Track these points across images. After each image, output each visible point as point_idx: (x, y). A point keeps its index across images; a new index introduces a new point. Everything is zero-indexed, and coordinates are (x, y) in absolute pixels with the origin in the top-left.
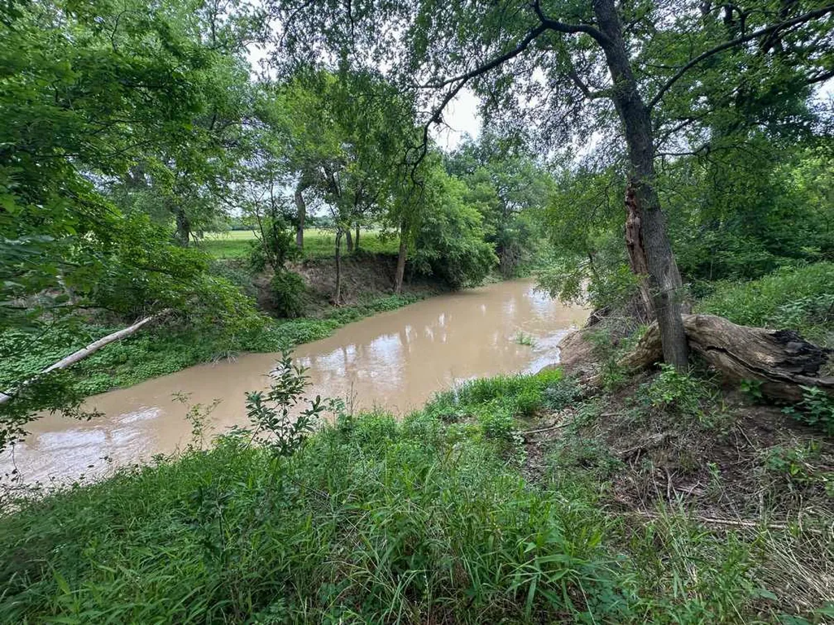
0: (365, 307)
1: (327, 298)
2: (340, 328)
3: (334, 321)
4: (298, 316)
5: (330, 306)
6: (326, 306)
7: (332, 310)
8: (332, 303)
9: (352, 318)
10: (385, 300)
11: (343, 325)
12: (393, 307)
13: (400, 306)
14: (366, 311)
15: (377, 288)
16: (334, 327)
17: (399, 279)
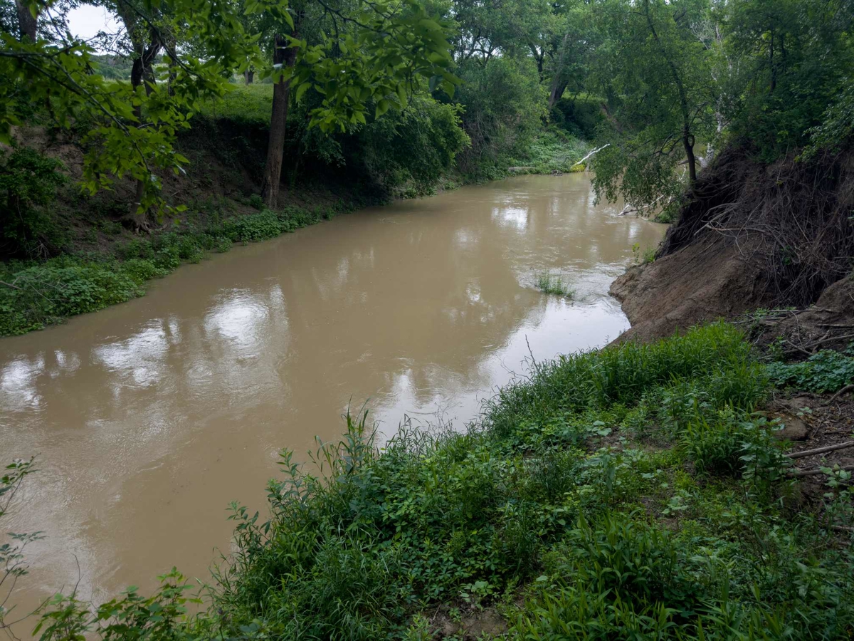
0: (207, 232)
1: (115, 214)
2: (161, 277)
3: (144, 263)
4: (53, 253)
5: (128, 233)
6: (116, 232)
7: (132, 240)
8: (129, 225)
9: (184, 256)
10: (250, 219)
11: (166, 272)
12: (270, 234)
13: (284, 231)
14: (212, 240)
15: (226, 194)
16: (147, 276)
17: (273, 176)
